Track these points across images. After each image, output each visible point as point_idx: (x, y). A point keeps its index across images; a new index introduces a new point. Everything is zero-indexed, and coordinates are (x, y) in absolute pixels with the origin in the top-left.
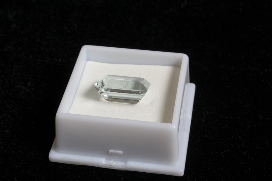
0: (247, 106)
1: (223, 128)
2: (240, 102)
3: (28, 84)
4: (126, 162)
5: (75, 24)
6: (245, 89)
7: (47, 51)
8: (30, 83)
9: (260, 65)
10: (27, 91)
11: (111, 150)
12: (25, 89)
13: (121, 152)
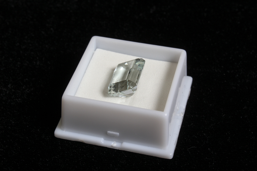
0: (211, 105)
1: (189, 126)
2: (205, 102)
3: (9, 86)
4: (122, 143)
5: (52, 29)
6: (209, 89)
7: (26, 55)
8: (10, 85)
9: (222, 67)
10: (8, 92)
11: (109, 131)
12: (6, 90)
13: (118, 134)
